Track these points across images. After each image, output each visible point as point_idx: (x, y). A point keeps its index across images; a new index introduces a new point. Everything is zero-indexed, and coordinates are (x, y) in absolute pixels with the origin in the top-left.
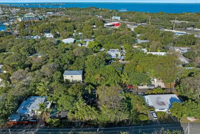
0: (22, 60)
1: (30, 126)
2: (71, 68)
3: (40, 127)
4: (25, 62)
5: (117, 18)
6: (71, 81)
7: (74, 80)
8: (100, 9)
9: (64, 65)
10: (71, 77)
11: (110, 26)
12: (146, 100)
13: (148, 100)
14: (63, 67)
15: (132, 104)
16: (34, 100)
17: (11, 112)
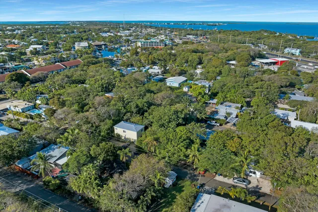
0: (84, 96)
1: (30, 178)
2: (133, 119)
3: (37, 184)
4: (85, 99)
5: (293, 51)
6: (123, 138)
7: (127, 137)
8: (278, 34)
9: (126, 113)
10: (124, 131)
11: (267, 63)
12: (200, 201)
13: (202, 202)
14: (124, 115)
15: (175, 200)
16: (55, 149)
17: (17, 154)
